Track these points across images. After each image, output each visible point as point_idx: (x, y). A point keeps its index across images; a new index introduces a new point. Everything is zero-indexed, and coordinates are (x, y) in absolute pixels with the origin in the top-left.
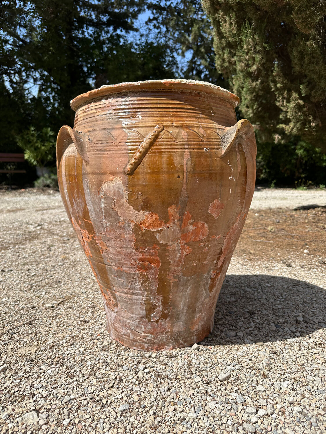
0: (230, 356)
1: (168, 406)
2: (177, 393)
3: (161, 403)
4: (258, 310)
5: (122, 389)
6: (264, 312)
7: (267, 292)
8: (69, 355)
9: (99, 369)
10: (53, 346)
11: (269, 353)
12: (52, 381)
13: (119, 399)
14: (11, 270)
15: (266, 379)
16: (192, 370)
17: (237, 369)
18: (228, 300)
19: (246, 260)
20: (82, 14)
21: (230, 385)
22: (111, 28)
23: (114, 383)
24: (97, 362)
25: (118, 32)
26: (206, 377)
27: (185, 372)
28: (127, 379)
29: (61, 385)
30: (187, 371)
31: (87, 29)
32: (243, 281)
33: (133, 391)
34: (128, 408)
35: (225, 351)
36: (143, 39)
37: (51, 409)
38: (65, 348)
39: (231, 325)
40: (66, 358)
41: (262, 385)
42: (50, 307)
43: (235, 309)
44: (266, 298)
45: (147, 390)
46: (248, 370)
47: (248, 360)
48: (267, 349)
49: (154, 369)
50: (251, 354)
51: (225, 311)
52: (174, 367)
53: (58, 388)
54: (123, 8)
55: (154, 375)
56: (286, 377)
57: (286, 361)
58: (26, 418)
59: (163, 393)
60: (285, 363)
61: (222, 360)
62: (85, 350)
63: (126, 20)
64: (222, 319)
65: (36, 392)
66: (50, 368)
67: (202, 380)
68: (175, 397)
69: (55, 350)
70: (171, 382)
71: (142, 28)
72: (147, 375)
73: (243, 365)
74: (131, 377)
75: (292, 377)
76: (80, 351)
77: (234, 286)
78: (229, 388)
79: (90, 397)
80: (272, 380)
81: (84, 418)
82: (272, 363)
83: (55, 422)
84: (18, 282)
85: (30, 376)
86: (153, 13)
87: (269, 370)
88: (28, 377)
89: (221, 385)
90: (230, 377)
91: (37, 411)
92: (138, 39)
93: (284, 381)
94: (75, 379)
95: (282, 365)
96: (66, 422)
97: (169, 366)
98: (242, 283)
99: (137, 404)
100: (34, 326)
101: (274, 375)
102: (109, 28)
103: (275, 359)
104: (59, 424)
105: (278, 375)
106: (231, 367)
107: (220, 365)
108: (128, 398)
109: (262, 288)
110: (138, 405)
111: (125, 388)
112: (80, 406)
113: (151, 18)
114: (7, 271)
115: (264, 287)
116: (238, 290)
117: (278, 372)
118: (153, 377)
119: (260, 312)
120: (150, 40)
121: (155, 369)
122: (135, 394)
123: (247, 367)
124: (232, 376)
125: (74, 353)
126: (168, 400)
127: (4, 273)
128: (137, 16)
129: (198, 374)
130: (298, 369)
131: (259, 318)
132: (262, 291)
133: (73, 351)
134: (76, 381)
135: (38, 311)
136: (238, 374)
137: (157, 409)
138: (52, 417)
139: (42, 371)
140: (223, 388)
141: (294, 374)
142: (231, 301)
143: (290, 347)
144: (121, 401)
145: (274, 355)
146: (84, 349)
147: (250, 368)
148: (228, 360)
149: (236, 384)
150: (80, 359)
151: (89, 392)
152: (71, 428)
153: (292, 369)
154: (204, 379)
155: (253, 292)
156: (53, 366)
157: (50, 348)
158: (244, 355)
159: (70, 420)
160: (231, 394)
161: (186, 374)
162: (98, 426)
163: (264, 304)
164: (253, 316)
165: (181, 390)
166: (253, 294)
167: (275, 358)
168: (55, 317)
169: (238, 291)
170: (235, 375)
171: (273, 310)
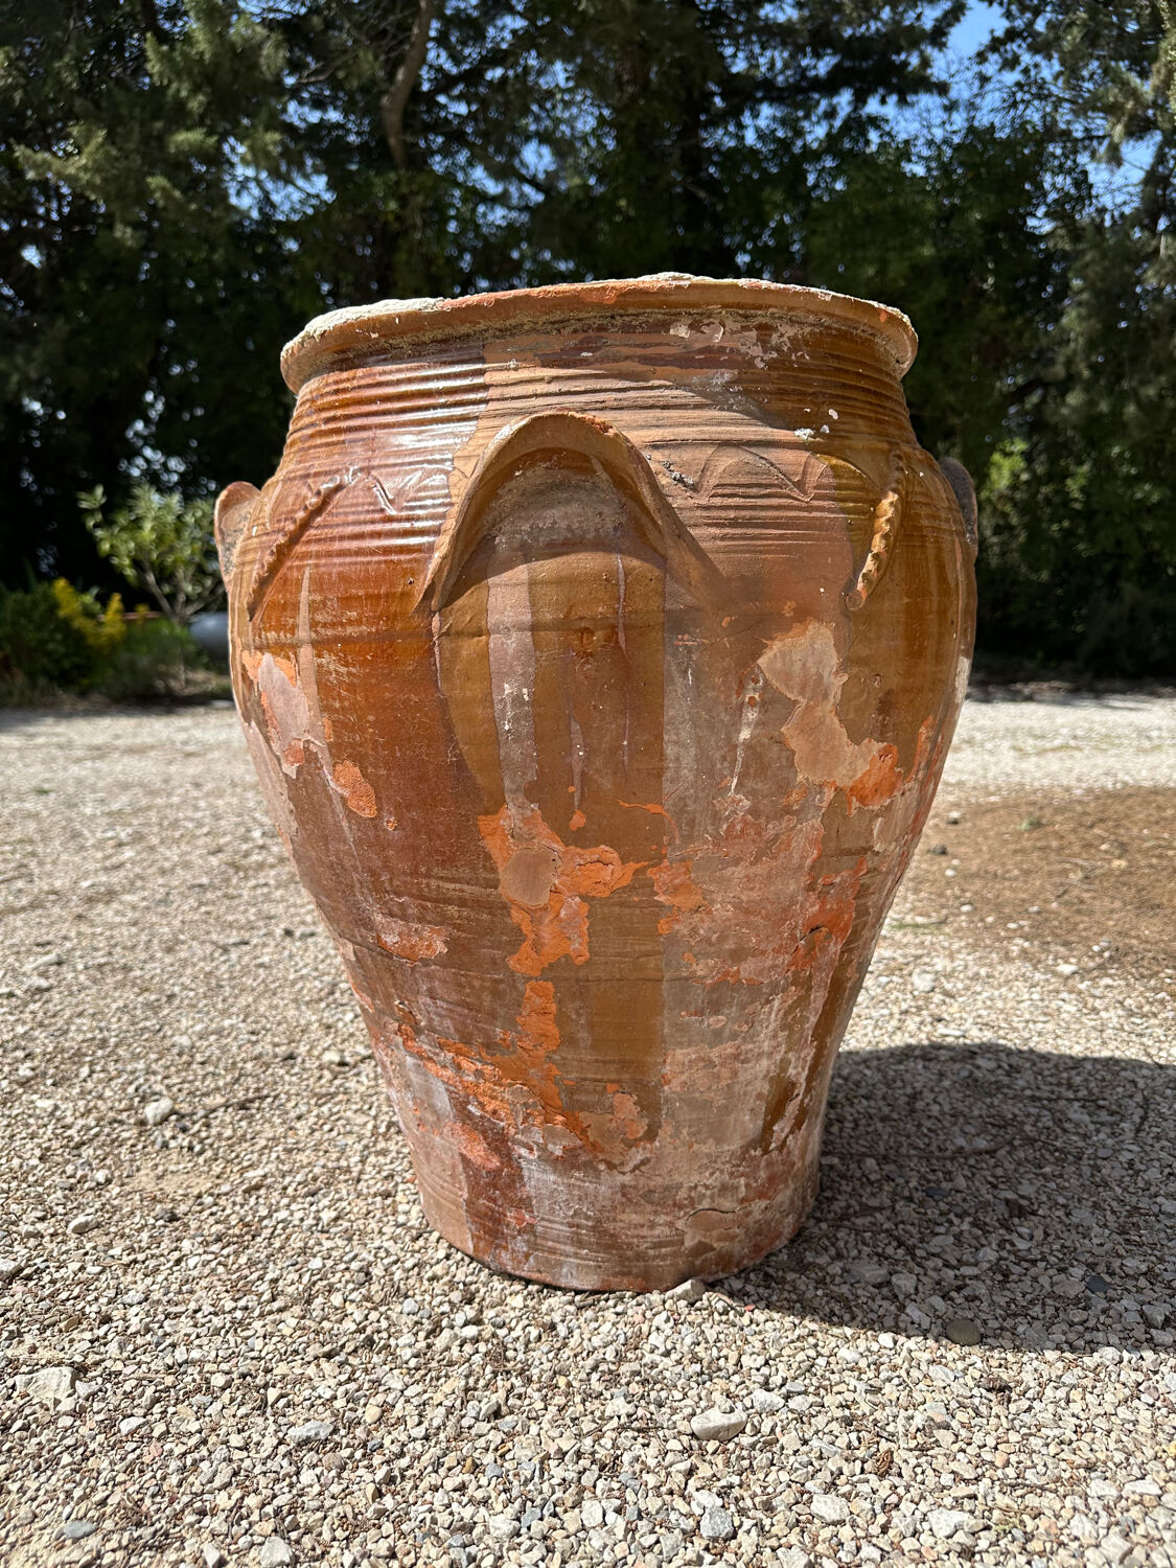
0: (801, 1356)
1: (450, 1469)
2: (510, 1435)
3: (436, 1451)
4: (1061, 1200)
5: (353, 1373)
6: (1082, 1215)
7: (1158, 1138)
8: (280, 1226)
9: (331, 1289)
10: (257, 1187)
11: (971, 1384)
12: (180, 1292)
13: (319, 1401)
14: (312, 935)
15: (882, 1477)
16: (625, 1368)
17: (792, 1411)
18: (961, 1141)
19: (1162, 995)
20: (739, 66)
21: (719, 1460)
22: (844, 99)
23: (343, 1346)
24: (343, 1266)
25: (873, 106)
26: (652, 1408)
27: (595, 1368)
28: (392, 1342)
29: (196, 1312)
30: (603, 1367)
31: (756, 115)
32: (1078, 1080)
33: (381, 1389)
34: (322, 1436)
35: (797, 1332)
36: (959, 120)
37: (120, 1373)
38: (285, 1201)
39: (897, 1239)
40: (266, 1233)
41: (847, 1497)
42: (332, 1063)
43: (961, 1183)
44: (1131, 1163)
45: (426, 1396)
46: (834, 1426)
47: (861, 1387)
48: (979, 1365)
49: (499, 1332)
50: (895, 1368)
51: (913, 1184)
52: (572, 1342)
53: (183, 1318)
54: (876, 17)
55: (486, 1354)
56: (974, 1497)
57: (1024, 1431)
58: (40, 1382)
59: (465, 1422)
60: (1014, 1437)
61: (761, 1360)
62: (337, 1219)
63: (903, 56)
64: (880, 1209)
65: (117, 1314)
66: (201, 1251)
67: (629, 1416)
68: (492, 1446)
69: (252, 1201)
70: (522, 1390)
71: (957, 79)
72: (461, 1346)
73: (829, 1400)
74: (407, 1338)
75: (1003, 1501)
76: (319, 1219)
77: (1028, 1093)
78: (705, 1471)
79: (243, 1370)
80: (901, 1491)
81: (183, 1428)
82: (954, 1424)
83: (101, 1417)
84: (304, 971)
85: (135, 1261)
86: (1008, 15)
87: (922, 1450)
88: (128, 1265)
89: (687, 1451)
90: (743, 1432)
91: (80, 1371)
92: (938, 121)
93: (953, 1508)
94: (242, 1303)
95: (991, 1442)
96: (126, 1426)
97: (557, 1335)
98: (1070, 1086)
99: (360, 1432)
100: (253, 1116)
101: (929, 1472)
102: (835, 100)
103: (978, 1415)
104: (109, 1426)
105: (946, 1479)
106: (775, 1398)
107: (736, 1379)
108: (351, 1405)
109: (1144, 1119)
110: (364, 1436)
111: (366, 1371)
112: (198, 1390)
113: (999, 33)
114: (298, 934)
115: (1160, 1114)
116: (1033, 1111)
117: (954, 1466)
118: (477, 1358)
119: (1060, 1213)
120: (983, 119)
121: (502, 1332)
122: (380, 1398)
123: (839, 1413)
124: (748, 1429)
125: (297, 1222)
126: (466, 1447)
127: (288, 940)
128: (945, 34)
129: (635, 1388)
130: (1058, 1479)
131: (1039, 1234)
132: (1138, 1130)
133: (300, 1214)
134: (246, 1308)
135: (296, 1070)
136: (778, 1430)
137: (410, 1467)
138: (104, 1399)
139: (176, 1255)
140: (684, 1466)
141: (1019, 1492)
142: (968, 1149)
143: (1085, 1382)
144: (321, 1409)
145: (991, 1396)
146: (333, 1214)
147: (848, 1422)
148: (781, 1366)
149: (746, 1463)
150: (301, 1244)
151: (252, 1354)
152: (130, 1446)
153: (1029, 1474)
154: (640, 1412)
155: (1092, 1127)
156: (215, 1248)
157: (245, 1192)
158: (863, 1363)
159: (142, 1420)
160: (696, 1495)
161: (595, 1377)
162: (204, 1466)
163: (1107, 1184)
164: (1016, 1221)
165: (534, 1429)
166: (1085, 1137)
167: (983, 1410)
168: (323, 1098)
169: (1028, 1115)
170: (766, 1429)
171: (1130, 1214)
